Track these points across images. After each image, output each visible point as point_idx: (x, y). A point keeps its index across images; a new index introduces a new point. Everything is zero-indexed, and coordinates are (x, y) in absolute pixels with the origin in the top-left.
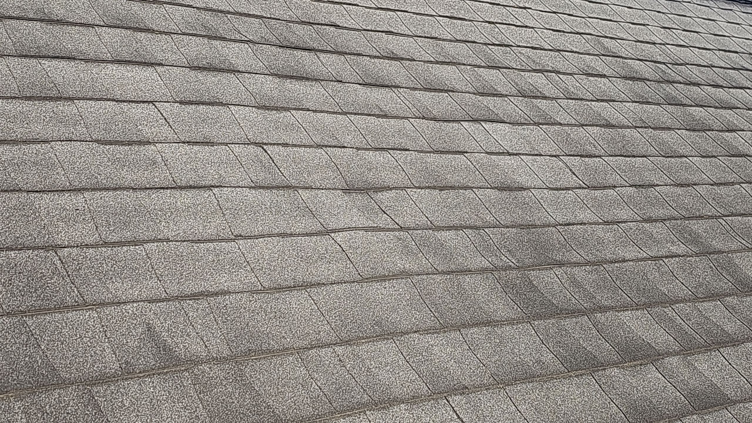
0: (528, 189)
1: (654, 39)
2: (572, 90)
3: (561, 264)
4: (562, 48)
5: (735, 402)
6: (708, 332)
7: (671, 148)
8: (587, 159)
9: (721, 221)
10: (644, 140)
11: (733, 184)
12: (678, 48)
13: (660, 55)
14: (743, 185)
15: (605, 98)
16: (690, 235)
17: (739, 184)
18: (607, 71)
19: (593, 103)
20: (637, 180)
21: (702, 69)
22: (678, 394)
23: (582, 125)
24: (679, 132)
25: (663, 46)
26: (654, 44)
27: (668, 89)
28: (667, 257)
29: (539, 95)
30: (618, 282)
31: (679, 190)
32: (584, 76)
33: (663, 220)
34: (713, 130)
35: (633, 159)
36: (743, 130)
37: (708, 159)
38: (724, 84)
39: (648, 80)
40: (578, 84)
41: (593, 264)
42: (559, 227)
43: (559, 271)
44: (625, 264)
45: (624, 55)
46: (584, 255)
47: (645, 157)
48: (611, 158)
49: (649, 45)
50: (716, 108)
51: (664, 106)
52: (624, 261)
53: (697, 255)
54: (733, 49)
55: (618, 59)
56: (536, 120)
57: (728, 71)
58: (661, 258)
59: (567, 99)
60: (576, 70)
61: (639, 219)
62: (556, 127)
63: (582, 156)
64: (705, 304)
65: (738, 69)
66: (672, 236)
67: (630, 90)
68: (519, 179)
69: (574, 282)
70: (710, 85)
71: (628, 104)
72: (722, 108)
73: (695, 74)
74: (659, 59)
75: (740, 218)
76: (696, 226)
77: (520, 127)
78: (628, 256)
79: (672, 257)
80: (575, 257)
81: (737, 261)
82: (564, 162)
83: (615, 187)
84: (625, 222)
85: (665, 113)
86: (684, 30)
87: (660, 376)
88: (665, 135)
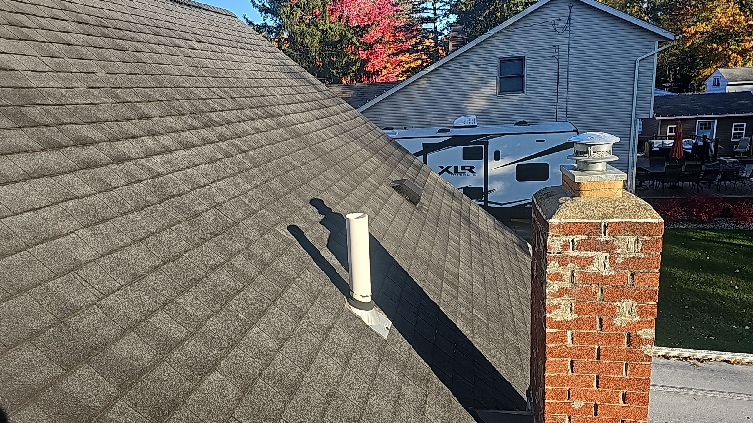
0: (18, 70)
1: (95, 5)
2: (45, 25)
3: (39, 105)
4: (36, 3)
5: (135, 159)
6: (122, 133)
7: (104, 56)
8: (55, 59)
9: (131, 89)
10: (89, 52)
11: (138, 74)
12: (110, 11)
13: (99, 13)
14: (144, 75)
15: (65, 31)
16: (115, 95)
17: (142, 74)
18: (67, 18)
19: (58, 33)
20: (85, 70)
21: (124, 23)
22: (106, 156)
23: (51, 43)
24: (110, 50)
25: (101, 10)
26: (96, 8)
27: (103, 30)
28: (101, 103)
29: (23, 25)
30: (74, 113)
31: (109, 75)
32: (52, 19)
33: (99, 88)
34: (128, 51)
35: (83, 61)
36: (145, 52)
37: (126, 63)
38: (136, 30)
39: (92, 25)
40: (48, 23)
41: (59, 105)
42: (38, 89)
43: (38, 108)
44: (77, 106)
45: (77, 11)
46: (53, 101)
47: (90, 60)
48: (70, 59)
49: (93, 8)
50: (131, 41)
51: (101, 38)
52: (78, 104)
53: (118, 103)
54: (142, 15)
55: (73, 13)
56: (21, 38)
57: (138, 25)
58: (98, 103)
59: (41, 29)
60: (46, 16)
61: (86, 87)
62: (35, 42)
63: (51, 57)
64: (121, 123)
65: (143, 25)
66: (105, 95)
67: (81, 29)
68: (11, 66)
69: (47, 112)
70: (128, 30)
71: (79, 35)
72: (134, 41)
73: (120, 24)
74: (98, 15)
75: (141, 89)
76: (117, 91)
77: (11, 41)
78: (79, 102)
79: (104, 103)
80: (48, 102)
81: (139, 106)
82: (40, 60)
83: (72, 72)
84: (78, 88)
85: (102, 40)
86: (113, 3)
87: (97, 150)
88: (101, 51)
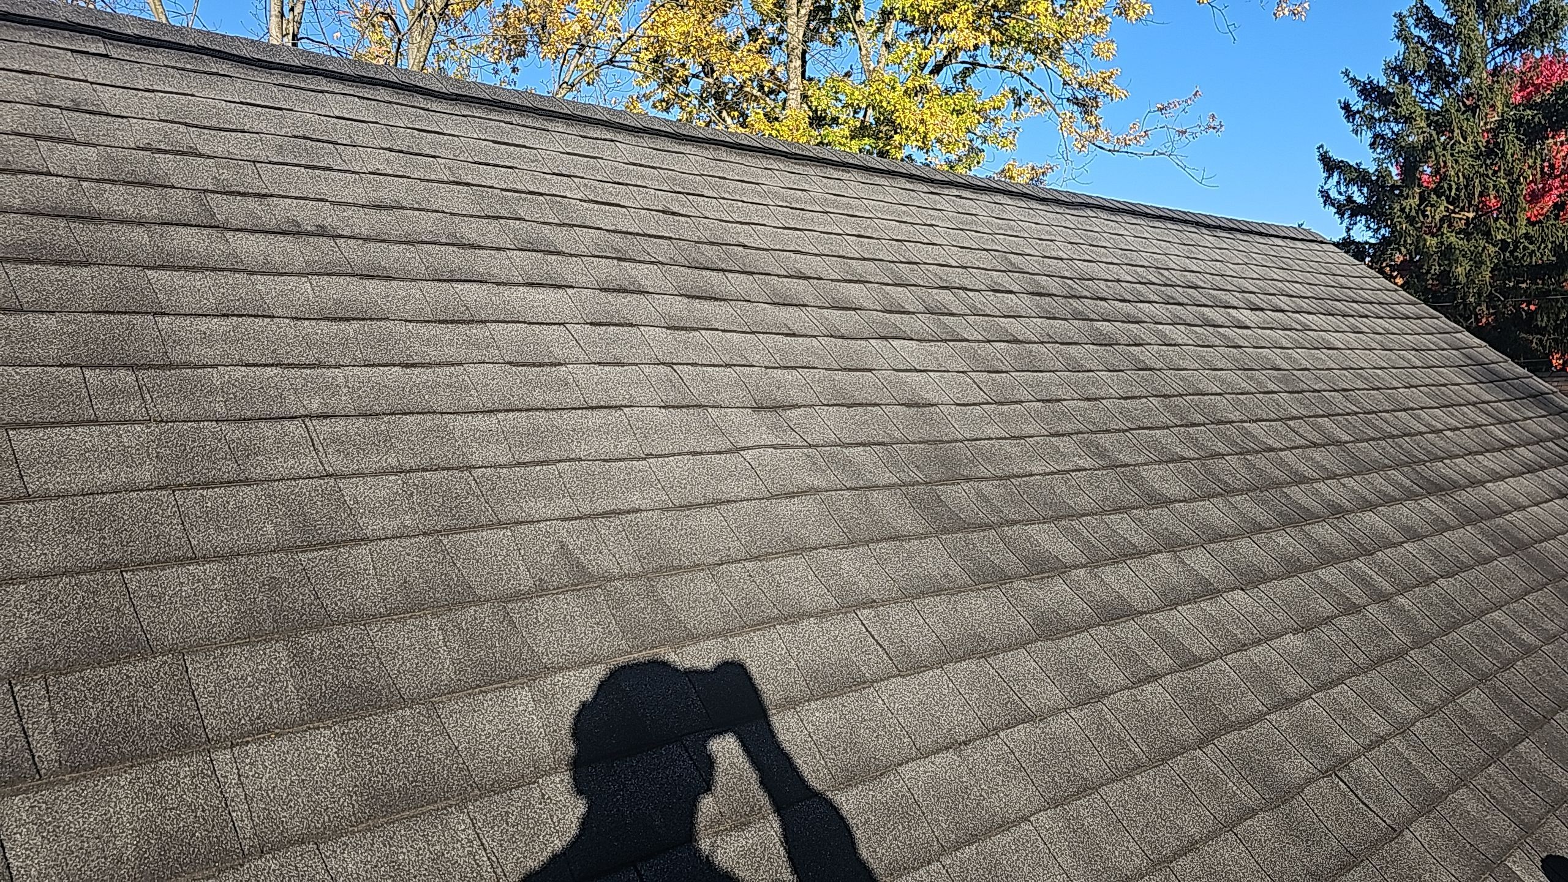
0: (936, 405)
1: (1061, 254)
2: (979, 306)
3: (968, 479)
4: (969, 264)
5: (1142, 613)
6: (1115, 544)
7: (1077, 362)
8: (994, 375)
9: (1127, 434)
10: (1050, 355)
11: (1140, 397)
12: (1086, 264)
13: (1067, 270)
14: (1151, 399)
15: (1012, 314)
16: (1097, 449)
17: (1146, 397)
18: (1016, 288)
19: (1000, 319)
20: (1044, 395)
21: (1109, 284)
22: (1085, 605)
23: (989, 341)
24: (1086, 346)
25: (1070, 262)
26: (1061, 259)
27: (1075, 304)
28: (1073, 471)
29: (946, 311)
30: (1025, 496)
31: (1086, 404)
32: (991, 293)
33: (1069, 434)
34: (1120, 344)
35: (1040, 375)
36: (1150, 344)
37: (1115, 374)
38: (1131, 298)
39: (1055, 295)
40: (985, 301)
41: (1001, 478)
42: (966, 443)
43: (966, 486)
44: (1032, 478)
45: (1030, 271)
46: (992, 470)
47: (1053, 372)
48: (1018, 374)
49: (1056, 261)
50: (1123, 322)
51: (1071, 321)
52: (1031, 475)
53: (1104, 468)
54: (1141, 263)
55: (1025, 275)
56: (943, 336)
57: (1135, 285)
58: (1067, 472)
59: (975, 315)
60: (983, 287)
61: (1046, 433)
62: (964, 344)
63: (989, 372)
64: (1111, 517)
65: (1145, 284)
66: (1079, 450)
67: (1038, 306)
68: (927, 396)
69: (980, 495)
70: (1117, 300)
71: (1035, 320)
72: (1129, 322)
73: (1102, 288)
74: (1067, 274)
75: (1147, 431)
76: (1103, 439)
77: (928, 344)
78: (1035, 470)
79: (1079, 470)
80: (982, 472)
81: (1144, 474)
82: (971, 378)
83: (1023, 402)
84: (1032, 437)
85: (1072, 327)
86: (1091, 245)
87: (1067, 588)
88: (1072, 349)
